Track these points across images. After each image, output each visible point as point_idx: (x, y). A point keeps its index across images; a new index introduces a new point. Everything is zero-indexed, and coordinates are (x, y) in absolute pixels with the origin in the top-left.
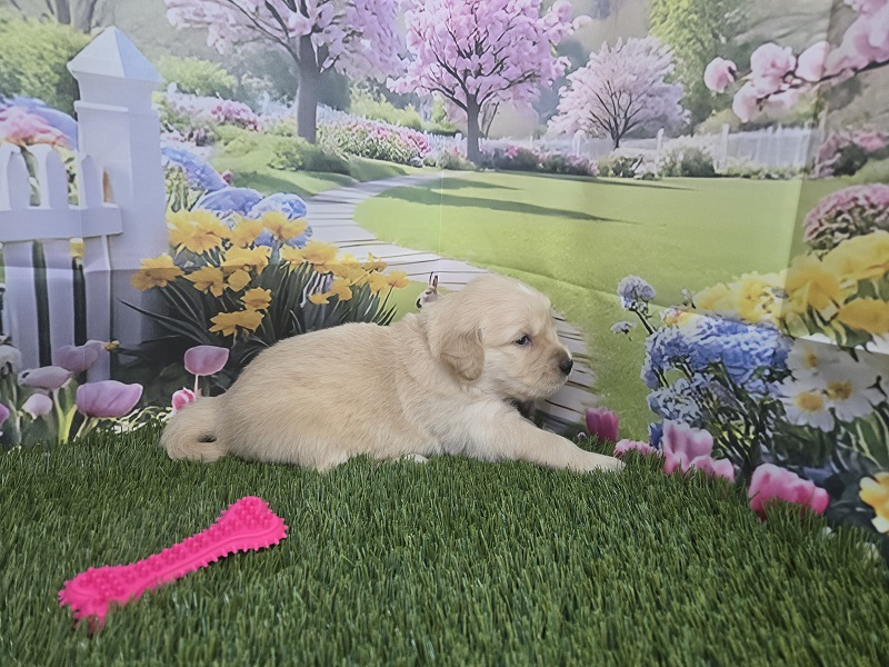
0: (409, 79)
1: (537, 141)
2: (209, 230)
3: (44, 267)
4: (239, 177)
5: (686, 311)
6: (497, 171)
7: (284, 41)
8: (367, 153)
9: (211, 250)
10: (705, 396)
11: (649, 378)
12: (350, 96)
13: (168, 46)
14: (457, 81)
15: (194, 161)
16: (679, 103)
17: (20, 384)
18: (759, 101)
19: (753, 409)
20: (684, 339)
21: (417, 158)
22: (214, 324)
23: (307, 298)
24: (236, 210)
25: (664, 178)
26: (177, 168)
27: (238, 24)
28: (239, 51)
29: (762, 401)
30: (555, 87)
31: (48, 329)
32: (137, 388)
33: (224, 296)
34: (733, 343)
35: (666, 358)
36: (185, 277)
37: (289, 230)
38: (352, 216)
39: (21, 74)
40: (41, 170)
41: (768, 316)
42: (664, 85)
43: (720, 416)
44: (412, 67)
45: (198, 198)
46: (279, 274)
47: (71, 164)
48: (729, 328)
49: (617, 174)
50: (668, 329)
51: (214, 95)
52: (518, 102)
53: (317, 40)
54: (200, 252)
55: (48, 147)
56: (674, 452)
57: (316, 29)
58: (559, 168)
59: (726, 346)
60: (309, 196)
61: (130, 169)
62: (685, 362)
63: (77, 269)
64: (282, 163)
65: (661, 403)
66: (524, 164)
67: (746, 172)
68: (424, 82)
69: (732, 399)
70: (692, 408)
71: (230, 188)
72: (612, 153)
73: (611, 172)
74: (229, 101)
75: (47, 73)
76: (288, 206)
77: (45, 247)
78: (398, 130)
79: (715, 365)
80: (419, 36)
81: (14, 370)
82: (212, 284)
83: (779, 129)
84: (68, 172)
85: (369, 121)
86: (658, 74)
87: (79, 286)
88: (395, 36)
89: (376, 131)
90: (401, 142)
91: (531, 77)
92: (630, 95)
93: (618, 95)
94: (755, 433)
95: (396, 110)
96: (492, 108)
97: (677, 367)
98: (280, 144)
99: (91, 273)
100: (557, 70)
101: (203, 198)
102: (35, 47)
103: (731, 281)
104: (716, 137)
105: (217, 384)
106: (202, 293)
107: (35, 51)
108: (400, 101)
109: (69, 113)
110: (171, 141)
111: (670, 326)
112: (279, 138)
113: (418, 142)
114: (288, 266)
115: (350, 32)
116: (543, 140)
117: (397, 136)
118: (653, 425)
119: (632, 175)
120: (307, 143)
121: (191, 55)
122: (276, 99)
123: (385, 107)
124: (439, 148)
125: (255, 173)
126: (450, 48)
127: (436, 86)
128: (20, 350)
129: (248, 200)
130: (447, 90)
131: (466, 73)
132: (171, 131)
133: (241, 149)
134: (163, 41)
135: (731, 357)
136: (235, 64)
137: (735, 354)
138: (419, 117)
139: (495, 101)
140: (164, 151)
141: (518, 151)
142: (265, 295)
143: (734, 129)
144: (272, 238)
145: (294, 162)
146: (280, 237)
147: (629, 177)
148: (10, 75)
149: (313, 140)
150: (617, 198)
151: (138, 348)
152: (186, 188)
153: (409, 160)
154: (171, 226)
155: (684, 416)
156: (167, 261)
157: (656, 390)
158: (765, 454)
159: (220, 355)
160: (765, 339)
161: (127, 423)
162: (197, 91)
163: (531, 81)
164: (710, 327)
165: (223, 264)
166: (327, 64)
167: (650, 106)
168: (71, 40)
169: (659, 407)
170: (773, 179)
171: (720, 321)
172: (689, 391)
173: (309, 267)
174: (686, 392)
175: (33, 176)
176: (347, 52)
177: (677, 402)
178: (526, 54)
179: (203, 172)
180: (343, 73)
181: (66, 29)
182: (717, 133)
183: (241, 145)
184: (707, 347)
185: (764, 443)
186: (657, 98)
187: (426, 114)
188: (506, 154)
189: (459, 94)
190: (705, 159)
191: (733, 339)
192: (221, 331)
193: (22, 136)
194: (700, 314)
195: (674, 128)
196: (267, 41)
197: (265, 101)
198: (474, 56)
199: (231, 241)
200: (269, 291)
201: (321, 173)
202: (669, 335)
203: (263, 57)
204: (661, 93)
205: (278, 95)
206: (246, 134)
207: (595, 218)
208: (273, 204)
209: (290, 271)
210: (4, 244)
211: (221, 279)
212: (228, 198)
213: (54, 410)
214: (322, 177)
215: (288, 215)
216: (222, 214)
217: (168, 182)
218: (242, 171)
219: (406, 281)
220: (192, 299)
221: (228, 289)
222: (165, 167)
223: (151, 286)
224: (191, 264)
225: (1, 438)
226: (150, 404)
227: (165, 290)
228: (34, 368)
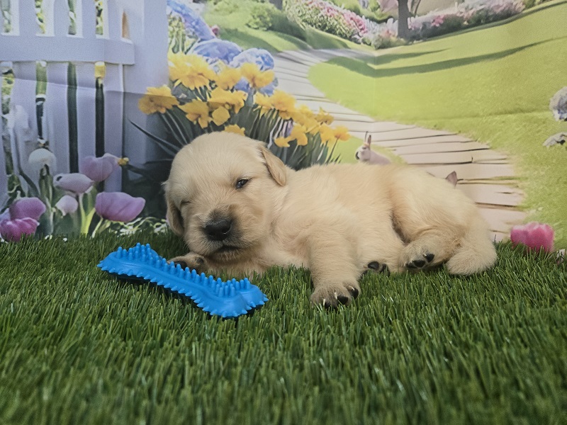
1: (462, 5)
2: (200, 72)
3: (76, 85)
4: (224, 31)
6: (425, 41)
8: (319, 26)
9: (200, 88)
15: (190, 14)
17: (55, 186)
21: (357, 36)
23: (273, 141)
24: (221, 59)
26: (177, 18)
32: (140, 202)
33: (208, 128)
36: (180, 107)
37: (261, 80)
38: (307, 75)
40: (78, 7)
45: (192, 45)
46: (252, 116)
47: (100, 3)
54: (192, 88)
58: (484, 19)
60: (275, 52)
61: (143, 14)
63: (99, 88)
64: (257, 23)
71: (217, 40)
76: (260, 59)
77: (77, 68)
78: (343, 11)
81: (51, 173)
82: (200, 116)
84: (97, 8)
87: (100, 102)
89: (326, 10)
90: (345, 21)
98: (255, 8)
99: (109, 92)
101: (196, 44)
106: (191, 123)
112: (255, 3)
113: (358, 24)
114: (260, 110)
117: (342, 17)
120: (276, 9)
124: (374, 32)
125: (236, 30)
128: (56, 155)
129: (231, 51)
133: (226, 9)
138: (359, 4)
140: (169, 3)
141: (443, 19)
144: (248, 85)
145: (266, 23)
146: (254, 85)
149: (280, 7)
151: (142, 167)
152: (184, 35)
153: (350, 37)
154: (171, 64)
156: (166, 91)
161: (131, 227)
165: (209, 99)
173: (276, 113)
175: (72, 11)
179: (197, 23)
183: (226, 6)
187: (364, 3)
188: (433, 25)
199: (217, 83)
200: (243, 129)
201: (285, 35)
208: (249, 56)
209: (261, 115)
210: (47, 62)
211: (207, 113)
212: (215, 48)
213: (79, 210)
214: (286, 38)
215: (260, 66)
216: (210, 60)
217: (171, 29)
218: (226, 27)
219: (348, 135)
220: (185, 128)
221: (212, 122)
222: (170, 15)
223: (153, 111)
224: (185, 96)
225: (38, 227)
226: (149, 216)
227: (164, 117)
228: (65, 173)
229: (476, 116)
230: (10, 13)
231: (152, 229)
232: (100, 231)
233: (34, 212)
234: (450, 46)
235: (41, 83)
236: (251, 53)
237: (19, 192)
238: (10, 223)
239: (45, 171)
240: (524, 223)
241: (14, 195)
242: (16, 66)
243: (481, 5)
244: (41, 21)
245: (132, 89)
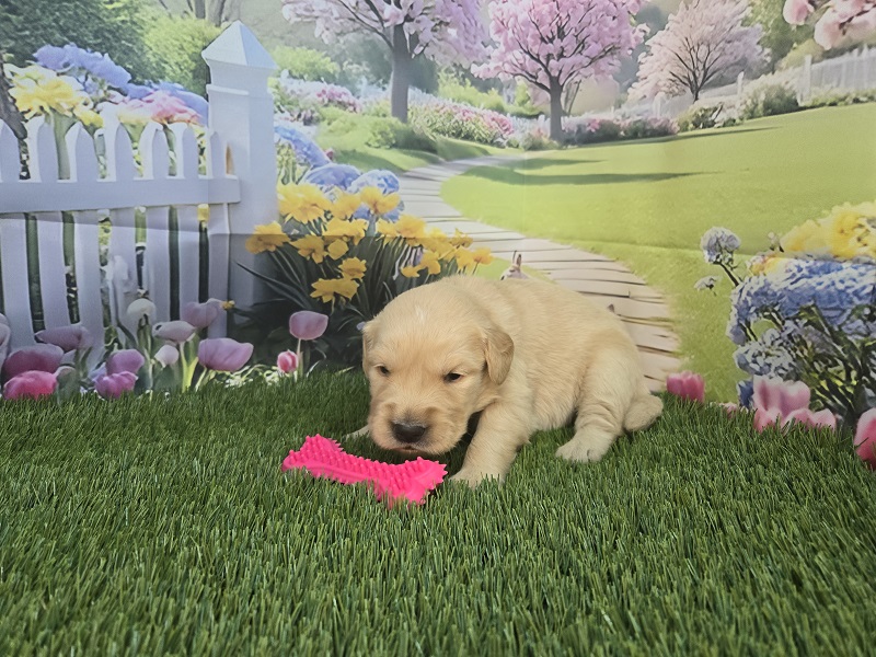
0: (492, 65)
1: (618, 111)
2: (313, 202)
3: (177, 230)
4: (340, 154)
5: (774, 256)
6: (580, 147)
7: (381, 31)
8: (453, 134)
9: (314, 221)
10: (798, 345)
11: (735, 333)
12: (439, 81)
13: (282, 38)
14: (540, 66)
15: (301, 139)
16: (758, 43)
17: (154, 335)
18: (842, 25)
19: (852, 352)
20: (772, 286)
21: (500, 140)
22: (314, 290)
23: (399, 271)
24: (337, 185)
25: (746, 121)
26: (287, 145)
27: (341, 17)
28: (342, 41)
29: (863, 343)
30: (635, 57)
31: (178, 286)
32: (248, 347)
33: (323, 263)
34: (827, 282)
35: (752, 310)
36: (291, 243)
37: (384, 205)
38: (438, 193)
39: (166, 63)
40: (178, 145)
41: (865, 249)
42: (743, 29)
43: (816, 364)
44: (495, 53)
45: (304, 173)
46: (374, 247)
47: (202, 139)
48: (822, 268)
49: (696, 126)
50: (754, 279)
51: (319, 80)
52: (599, 76)
53: (409, 29)
54: (305, 222)
55: (185, 125)
56: (766, 409)
57: (408, 19)
58: (642, 133)
59: (819, 288)
60: (400, 172)
61: (248, 146)
62: (774, 311)
63: (202, 231)
64: (378, 141)
65: (749, 358)
66: (606, 135)
67: (832, 100)
68: (507, 67)
69: (828, 343)
70: (785, 359)
71: (333, 165)
72: (691, 107)
73: (691, 126)
74: (332, 85)
75: (186, 61)
76: (382, 181)
77: (178, 211)
78: (482, 112)
79: (808, 310)
80: (502, 26)
81: (150, 322)
82: (314, 251)
83: (866, 50)
84: (199, 146)
85: (455, 104)
86: (735, 19)
87: (204, 247)
88: (479, 25)
89: (461, 113)
90: (485, 124)
91: (611, 50)
92: (709, 46)
93: (696, 48)
94: (858, 378)
95: (480, 94)
96: (574, 87)
97: (765, 317)
98: (376, 124)
99: (213, 236)
100: (636, 39)
101: (309, 172)
102: (177, 40)
103: (821, 216)
104: (798, 70)
105: (317, 348)
106: (304, 259)
107: (177, 43)
108: (484, 85)
109: (202, 95)
110: (282, 120)
111: (757, 274)
112: (376, 119)
113: (502, 124)
114: (383, 239)
115: (438, 22)
116: (624, 108)
117: (481, 119)
118: (742, 384)
119: (713, 123)
120: (400, 123)
121: (301, 45)
122: (373, 83)
123: (470, 91)
124: (522, 130)
125: (354, 151)
126: (533, 37)
127: (519, 71)
128: (155, 304)
129: (348, 175)
130: (531, 76)
131: (549, 57)
132: (282, 112)
133: (342, 129)
134: (277, 33)
135: (826, 298)
136: (337, 52)
137: (830, 295)
138: (503, 101)
139: (577, 79)
140: (277, 130)
141: (599, 124)
142: (359, 265)
143: (817, 58)
144: (369, 212)
145: (388, 141)
146: (376, 211)
147: (709, 127)
148: (157, 64)
149: (404, 119)
150: (696, 151)
151: (250, 310)
152: (294, 163)
153: (492, 141)
154: (281, 197)
155: (776, 369)
156: (276, 228)
157: (743, 345)
158: (871, 398)
159: (321, 321)
160: (862, 275)
161: (238, 377)
162: (306, 77)
163: (612, 54)
164: (800, 270)
165: (324, 233)
166: (418, 50)
167: (728, 52)
168: (206, 32)
169: (747, 363)
170: (862, 102)
171: (811, 262)
172: (780, 341)
173: (402, 241)
174: (777, 343)
175: (172, 150)
176: (435, 40)
177: (768, 355)
178: (606, 29)
179: (309, 149)
180: (432, 59)
181: (202, 23)
182: (799, 65)
183: (342, 125)
184: (798, 291)
185: (868, 387)
186: (736, 43)
187: (509, 98)
188: (588, 129)
189: (543, 78)
190: (787, 95)
191: (826, 279)
192: (321, 297)
193: (165, 115)
194: (788, 257)
195: (755, 69)
196: (366, 31)
197: (363, 85)
198: (557, 41)
199: (333, 214)
200: (364, 261)
201: (412, 151)
202: (755, 285)
203: (362, 45)
204: (739, 37)
205: (375, 79)
206: (347, 114)
207: (675, 176)
208: (369, 179)
209: (385, 244)
210: (147, 208)
211: (322, 247)
212: (330, 173)
213: (180, 360)
214: (413, 155)
215: (382, 190)
216: (325, 188)
217: (279, 157)
218: (343, 149)
219: (491, 257)
220: (297, 265)
221: (328, 256)
222: (277, 144)
223: (262, 250)
224: (297, 232)
225: (137, 382)
226: (259, 363)
227: (273, 255)
228: (165, 321)
229: (634, 243)
230: (105, 158)
231: (262, 378)
232: (205, 383)
233: (132, 365)
234: (607, 157)
235: (140, 230)
236: (372, 176)
237: (116, 345)
238: (106, 378)
239: (144, 321)
240: (680, 371)
241: (111, 349)
242: (113, 213)
243: (638, 115)
244: (139, 164)
245: (238, 230)
